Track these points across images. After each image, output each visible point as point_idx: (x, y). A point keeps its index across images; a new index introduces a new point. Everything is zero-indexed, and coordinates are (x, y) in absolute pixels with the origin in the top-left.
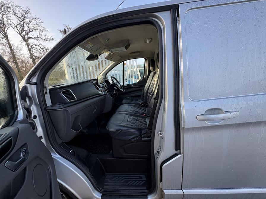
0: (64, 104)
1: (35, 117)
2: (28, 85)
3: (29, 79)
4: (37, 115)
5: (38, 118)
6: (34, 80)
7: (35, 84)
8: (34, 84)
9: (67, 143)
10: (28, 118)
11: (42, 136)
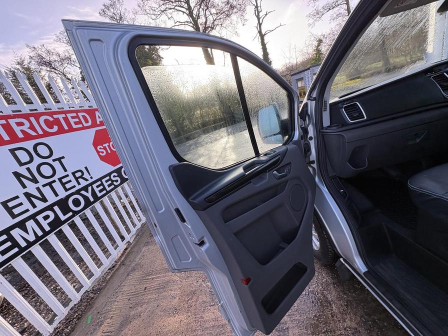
0: (340, 126)
1: (311, 138)
2: (309, 102)
3: (310, 94)
4: (313, 137)
5: (313, 140)
6: (314, 95)
7: (315, 99)
8: (313, 100)
9: (340, 178)
10: (302, 139)
11: (314, 161)
